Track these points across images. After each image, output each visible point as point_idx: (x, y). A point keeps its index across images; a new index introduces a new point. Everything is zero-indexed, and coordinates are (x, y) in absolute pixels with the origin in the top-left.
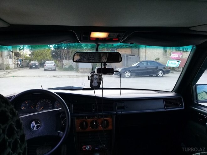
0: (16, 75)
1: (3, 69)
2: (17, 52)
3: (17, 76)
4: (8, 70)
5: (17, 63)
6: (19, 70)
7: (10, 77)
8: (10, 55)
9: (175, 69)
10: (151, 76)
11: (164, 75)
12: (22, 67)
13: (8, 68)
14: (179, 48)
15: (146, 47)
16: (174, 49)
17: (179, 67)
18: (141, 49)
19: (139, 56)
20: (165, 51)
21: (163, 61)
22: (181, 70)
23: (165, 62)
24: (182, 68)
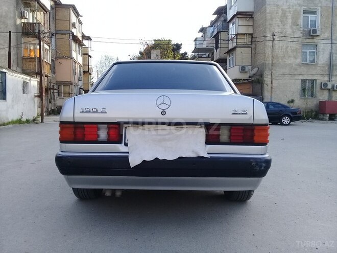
10: (275, 124)
14: (326, 85)
15: (272, 83)
16: (318, 86)
17: (324, 114)
18: (265, 85)
19: (263, 97)
20: (304, 90)
21: (299, 104)
22: (327, 118)
23: (304, 106)
24: (328, 115)
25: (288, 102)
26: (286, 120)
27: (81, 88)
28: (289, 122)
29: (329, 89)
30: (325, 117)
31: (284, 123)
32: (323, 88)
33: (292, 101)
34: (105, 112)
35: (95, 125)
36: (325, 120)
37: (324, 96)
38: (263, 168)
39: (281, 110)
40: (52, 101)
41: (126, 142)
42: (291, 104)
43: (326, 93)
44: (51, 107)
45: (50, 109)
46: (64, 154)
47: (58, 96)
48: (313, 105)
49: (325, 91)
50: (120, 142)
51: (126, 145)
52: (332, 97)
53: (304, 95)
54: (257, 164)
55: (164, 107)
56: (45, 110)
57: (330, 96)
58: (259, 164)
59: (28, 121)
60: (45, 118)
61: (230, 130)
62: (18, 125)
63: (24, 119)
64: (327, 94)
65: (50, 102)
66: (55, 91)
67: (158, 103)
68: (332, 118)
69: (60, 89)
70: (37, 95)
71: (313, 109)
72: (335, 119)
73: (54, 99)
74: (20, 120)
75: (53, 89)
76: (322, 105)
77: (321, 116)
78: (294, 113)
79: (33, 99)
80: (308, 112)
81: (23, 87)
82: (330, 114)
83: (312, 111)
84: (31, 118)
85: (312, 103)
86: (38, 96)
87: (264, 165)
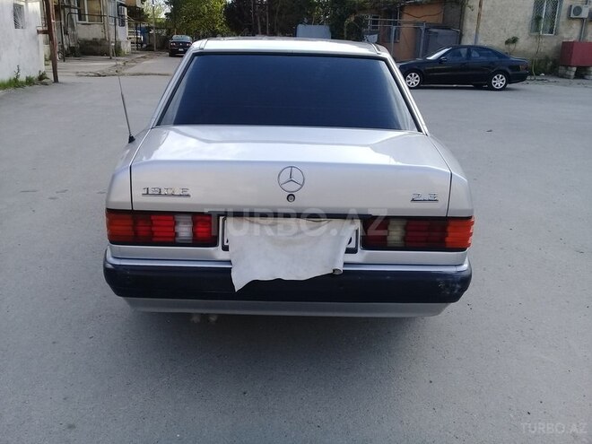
0: (147, 72)
1: (108, 55)
2: (136, 7)
3: (149, 74)
4: (119, 56)
5: (137, 38)
6: (144, 57)
7: (134, 75)
8: (120, 15)
9: (557, 72)
10: (478, 87)
11: (508, 86)
12: (149, 48)
13: (118, 51)
14: (578, 10)
15: (480, 6)
16: (564, 12)
17: (567, 66)
18: (468, 9)
19: (461, 30)
20: (537, 19)
21: (527, 46)
22: (573, 74)
23: (534, 50)
24: (575, 69)
25: (507, 42)
26: (499, 81)
27: (121, 5)
28: (504, 84)
29: (583, 19)
30: (568, 73)
31: (495, 86)
32: (572, 16)
33: (514, 40)
34: (188, 195)
35: (171, 216)
36: (569, 77)
37: (571, 32)
38: (456, 292)
39: (492, 63)
40: (69, 29)
41: (226, 244)
42: (512, 46)
43: (576, 26)
44: (68, 42)
45: (66, 47)
46: (117, 262)
47: (80, 19)
48: (550, 49)
49: (575, 21)
50: (215, 244)
51: (226, 248)
52: (585, 34)
53: (537, 30)
54: (447, 286)
55: (292, 187)
56: (58, 48)
57: (583, 32)
58: (450, 285)
59: (29, 81)
60: (60, 64)
61: (406, 228)
62: (12, 90)
63: (22, 78)
64: (579, 28)
65: (66, 33)
66: (73, 11)
67: (282, 181)
68: (581, 74)
69: (81, 7)
70: (41, 29)
71: (550, 57)
72: (587, 77)
73: (73, 26)
74: (16, 80)
75: (70, 7)
76: (567, 47)
77: (562, 70)
78: (515, 67)
79: (35, 38)
80: (540, 61)
81: (15, 15)
82: (578, 68)
83: (547, 60)
84: (35, 75)
85: (549, 44)
86: (44, 32)
87: (458, 286)
